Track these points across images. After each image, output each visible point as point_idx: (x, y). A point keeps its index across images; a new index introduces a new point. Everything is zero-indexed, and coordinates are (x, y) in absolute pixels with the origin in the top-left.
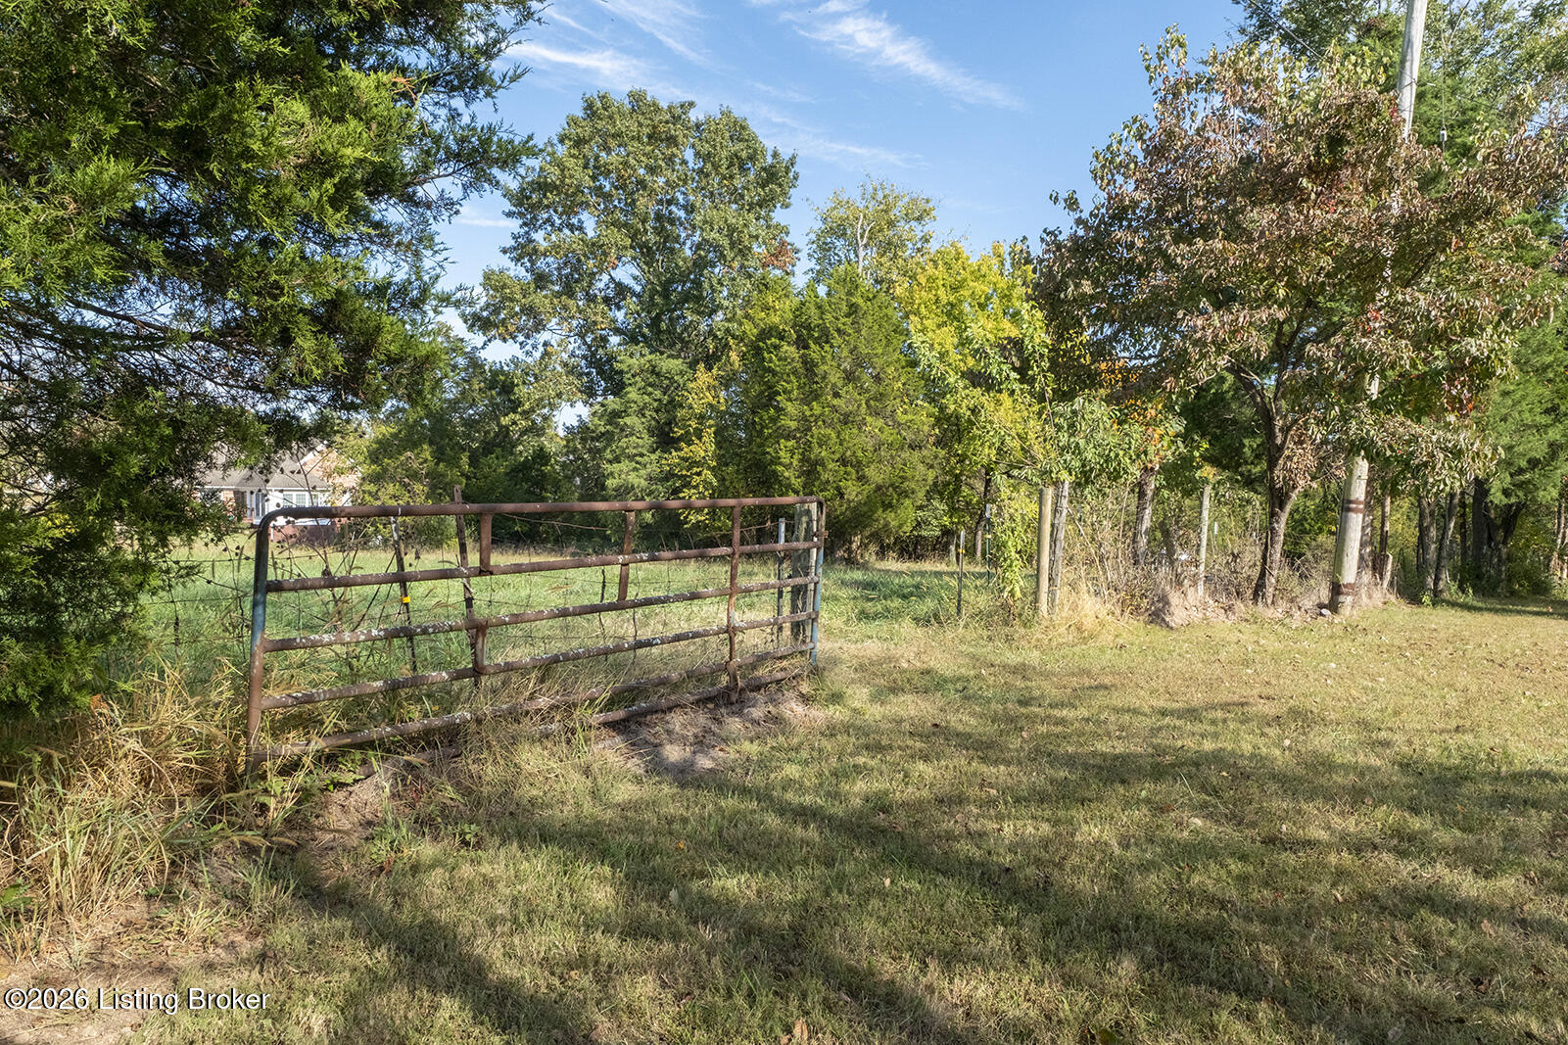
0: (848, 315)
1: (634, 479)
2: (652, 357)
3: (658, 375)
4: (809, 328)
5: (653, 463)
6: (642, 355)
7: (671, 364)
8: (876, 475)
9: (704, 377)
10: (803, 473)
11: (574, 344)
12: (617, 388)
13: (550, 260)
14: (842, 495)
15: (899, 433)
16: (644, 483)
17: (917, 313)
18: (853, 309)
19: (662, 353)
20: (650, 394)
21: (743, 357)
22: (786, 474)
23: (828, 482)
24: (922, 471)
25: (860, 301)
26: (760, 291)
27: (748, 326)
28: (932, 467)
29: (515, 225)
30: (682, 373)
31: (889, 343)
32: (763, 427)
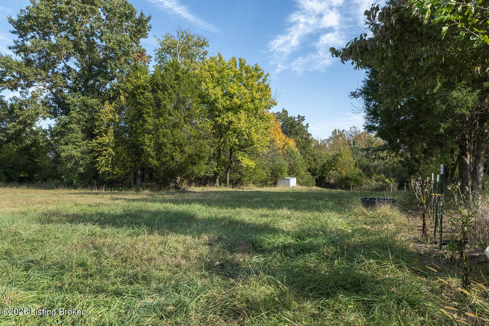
0: (175, 80)
1: (74, 153)
2: (83, 97)
3: (87, 106)
4: (157, 85)
5: (85, 145)
6: (79, 97)
7: (93, 101)
8: (188, 150)
9: (108, 107)
10: (156, 149)
11: (46, 93)
12: (67, 112)
13: (35, 54)
14: (173, 159)
15: (198, 132)
16: (79, 154)
17: (205, 81)
18: (177, 78)
19: (88, 96)
20: (82, 114)
21: (127, 98)
22: (148, 150)
23: (167, 153)
24: (209, 149)
25: (180, 74)
26: (134, 71)
27: (129, 85)
28: (212, 146)
29: (16, 37)
30: (98, 105)
31: (193, 93)
32: (137, 129)
